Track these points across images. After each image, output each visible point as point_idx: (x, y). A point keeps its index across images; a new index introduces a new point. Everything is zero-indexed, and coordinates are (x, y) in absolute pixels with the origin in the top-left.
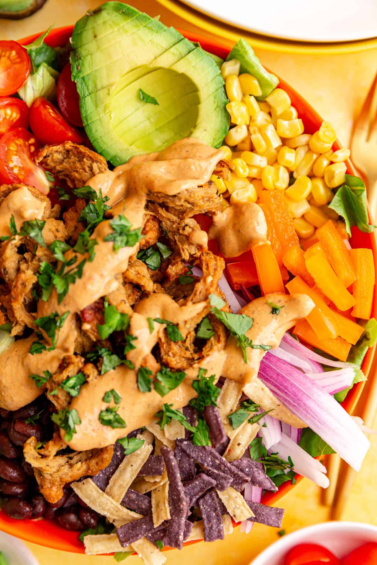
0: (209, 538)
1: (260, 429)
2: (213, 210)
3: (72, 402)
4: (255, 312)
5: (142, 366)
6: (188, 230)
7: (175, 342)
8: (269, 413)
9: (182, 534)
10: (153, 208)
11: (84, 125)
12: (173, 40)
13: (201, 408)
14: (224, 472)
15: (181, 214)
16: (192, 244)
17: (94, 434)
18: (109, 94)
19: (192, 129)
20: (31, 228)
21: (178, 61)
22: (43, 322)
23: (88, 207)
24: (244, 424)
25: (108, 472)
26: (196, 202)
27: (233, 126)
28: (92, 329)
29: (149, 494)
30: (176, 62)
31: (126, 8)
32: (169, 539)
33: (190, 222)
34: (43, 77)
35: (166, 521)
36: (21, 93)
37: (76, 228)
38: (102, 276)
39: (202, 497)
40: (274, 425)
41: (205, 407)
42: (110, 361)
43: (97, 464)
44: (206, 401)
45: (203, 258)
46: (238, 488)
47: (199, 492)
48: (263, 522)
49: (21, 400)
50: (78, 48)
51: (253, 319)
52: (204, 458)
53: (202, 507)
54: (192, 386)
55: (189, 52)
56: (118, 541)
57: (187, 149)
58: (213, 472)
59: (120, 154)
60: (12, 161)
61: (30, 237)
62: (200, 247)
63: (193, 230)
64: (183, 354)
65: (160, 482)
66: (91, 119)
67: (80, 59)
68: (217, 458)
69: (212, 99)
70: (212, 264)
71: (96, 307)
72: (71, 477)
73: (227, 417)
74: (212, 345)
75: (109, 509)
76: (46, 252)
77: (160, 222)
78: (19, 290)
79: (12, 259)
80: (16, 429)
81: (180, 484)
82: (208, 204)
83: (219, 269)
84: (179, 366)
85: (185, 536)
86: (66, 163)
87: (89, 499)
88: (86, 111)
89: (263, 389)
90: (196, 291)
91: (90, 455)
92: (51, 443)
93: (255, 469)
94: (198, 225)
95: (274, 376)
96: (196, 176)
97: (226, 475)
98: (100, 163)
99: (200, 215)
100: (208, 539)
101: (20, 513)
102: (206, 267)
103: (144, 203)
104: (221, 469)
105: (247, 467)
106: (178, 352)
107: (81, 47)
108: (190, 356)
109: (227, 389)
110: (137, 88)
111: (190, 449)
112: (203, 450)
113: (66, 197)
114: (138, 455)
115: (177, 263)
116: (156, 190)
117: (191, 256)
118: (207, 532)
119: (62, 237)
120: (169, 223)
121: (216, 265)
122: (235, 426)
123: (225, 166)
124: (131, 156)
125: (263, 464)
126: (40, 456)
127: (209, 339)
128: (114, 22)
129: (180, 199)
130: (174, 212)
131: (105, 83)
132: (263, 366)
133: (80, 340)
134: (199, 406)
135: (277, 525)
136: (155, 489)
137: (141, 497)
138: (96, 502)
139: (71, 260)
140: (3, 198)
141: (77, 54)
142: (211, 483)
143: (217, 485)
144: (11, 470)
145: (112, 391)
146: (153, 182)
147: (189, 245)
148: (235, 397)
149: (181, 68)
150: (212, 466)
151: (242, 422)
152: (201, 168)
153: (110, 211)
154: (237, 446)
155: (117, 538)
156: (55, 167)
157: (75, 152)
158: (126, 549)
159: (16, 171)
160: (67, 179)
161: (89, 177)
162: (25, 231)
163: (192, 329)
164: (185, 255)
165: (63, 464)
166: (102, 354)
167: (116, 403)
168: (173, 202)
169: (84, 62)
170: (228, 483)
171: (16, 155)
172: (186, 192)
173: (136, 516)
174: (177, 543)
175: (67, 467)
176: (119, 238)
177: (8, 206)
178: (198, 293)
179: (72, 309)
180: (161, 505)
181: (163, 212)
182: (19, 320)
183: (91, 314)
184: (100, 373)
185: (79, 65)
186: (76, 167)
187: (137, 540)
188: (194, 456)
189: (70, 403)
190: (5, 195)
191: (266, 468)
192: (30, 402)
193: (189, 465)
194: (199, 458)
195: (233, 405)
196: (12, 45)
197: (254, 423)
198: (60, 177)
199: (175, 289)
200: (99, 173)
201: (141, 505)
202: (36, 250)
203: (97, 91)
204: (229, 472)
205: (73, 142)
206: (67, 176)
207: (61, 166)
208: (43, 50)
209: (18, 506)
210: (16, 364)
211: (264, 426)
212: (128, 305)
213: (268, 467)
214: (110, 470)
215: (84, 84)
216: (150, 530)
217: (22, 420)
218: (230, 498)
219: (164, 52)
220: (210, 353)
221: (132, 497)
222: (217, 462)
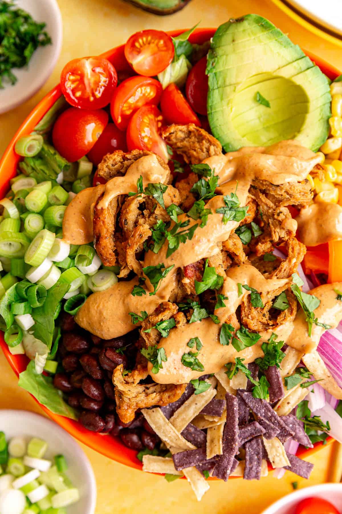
0: (248, 476)
1: (309, 394)
2: (305, 204)
3: (161, 341)
4: (323, 295)
5: (226, 322)
6: (282, 217)
7: (255, 308)
8: (319, 382)
9: (230, 469)
10: (254, 192)
11: (208, 113)
12: (297, 56)
13: (266, 367)
14: (273, 424)
15: (278, 202)
16: (283, 229)
17: (175, 372)
18: (234, 91)
19: (296, 133)
20: (155, 189)
21: (298, 74)
22: (149, 270)
23: (201, 181)
24: (296, 387)
25: (174, 405)
26: (294, 194)
27: (330, 136)
28: (190, 283)
29: (205, 431)
30: (296, 75)
31: (265, 22)
32: (217, 471)
33: (284, 210)
34: (181, 67)
35: (218, 456)
36: (160, 76)
37: (187, 197)
38: (209, 241)
39: (250, 441)
40: (320, 392)
41: (269, 367)
42: (199, 313)
43: (169, 397)
44: (271, 362)
45: (290, 242)
46: (282, 439)
47: (249, 436)
48: (295, 472)
49: (116, 331)
50: (217, 48)
51: (320, 301)
52: (258, 409)
53: (247, 449)
54: (261, 347)
55: (308, 69)
56: (173, 465)
57: (292, 149)
58: (265, 422)
59: (232, 143)
60: (144, 132)
61: (153, 197)
62: (289, 233)
63: (286, 217)
64: (260, 319)
65: (218, 422)
66: (215, 109)
67: (216, 57)
68: (270, 411)
69: (319, 110)
70: (297, 248)
71: (197, 266)
72: (145, 404)
73: (284, 378)
74: (285, 316)
75: (170, 437)
76: (163, 213)
77: (258, 205)
78: (136, 240)
79: (134, 213)
80: (107, 355)
81: (237, 427)
82: (302, 198)
83: (301, 254)
84: (255, 328)
85: (231, 471)
86: (187, 141)
87: (156, 425)
88: (212, 102)
89: (319, 361)
90: (282, 268)
91: (164, 389)
92: (136, 372)
93: (297, 426)
94: (290, 214)
95: (330, 352)
96: (296, 173)
97: (275, 427)
98: (217, 147)
99: (293, 206)
100: (246, 477)
101: (95, 426)
102: (292, 250)
103: (249, 187)
104: (271, 421)
105: (291, 423)
106: (256, 316)
107: (219, 47)
108: (266, 322)
109: (288, 355)
110: (256, 91)
111: (248, 400)
112: (260, 403)
113: (180, 170)
114: (203, 396)
115: (266, 242)
116: (263, 178)
117: (280, 238)
118: (247, 471)
119: (177, 202)
120: (265, 207)
121: (300, 250)
122: (289, 387)
123: (321, 169)
124: (242, 146)
125: (304, 424)
126: (125, 382)
127: (283, 311)
128: (252, 32)
129: (281, 189)
130: (272, 199)
131: (233, 81)
132: (322, 342)
133: (176, 291)
134: (264, 364)
135: (306, 476)
136: (211, 428)
137: (198, 431)
138: (161, 429)
139: (185, 223)
140: (133, 160)
141: (215, 53)
142: (261, 431)
143: (265, 434)
144: (94, 389)
145: (196, 338)
146: (262, 171)
147: (280, 229)
148: (294, 363)
149: (298, 81)
150: (264, 417)
151: (296, 385)
152: (302, 167)
153: (219, 188)
154: (286, 404)
155: (172, 462)
156: (176, 144)
157: (197, 134)
158: (177, 473)
159: (146, 140)
160: (184, 155)
161: (205, 156)
162: (150, 191)
163: (271, 300)
164: (276, 237)
165: (141, 392)
166: (194, 306)
167: (197, 349)
168: (275, 190)
169: (220, 61)
170: (275, 433)
171: (148, 127)
172: (288, 184)
173: (192, 446)
174: (224, 475)
175: (144, 395)
176: (228, 212)
177: (137, 168)
178: (283, 270)
179: (177, 264)
180: (216, 441)
181: (262, 197)
182: (129, 264)
183: (193, 271)
184: (188, 322)
185: (214, 61)
186: (195, 147)
187: (189, 466)
188: (251, 405)
189: (158, 342)
190: (135, 158)
191: (306, 427)
192: (122, 335)
193: (245, 412)
194: (255, 408)
195: (291, 370)
196: (160, 35)
197: (304, 387)
198: (178, 153)
199: (257, 264)
200: (214, 155)
201: (198, 438)
202: (155, 209)
203: (225, 87)
204: (278, 424)
205: (196, 125)
206: (185, 152)
207: (182, 143)
208: (184, 44)
209: (94, 419)
210: (117, 301)
211: (312, 392)
212: (223, 269)
213: (308, 427)
214: (176, 404)
215: (215, 79)
216: (202, 460)
217: (113, 348)
218: (273, 446)
219: (287, 65)
220: (283, 322)
221: (190, 430)
222: (270, 414)
